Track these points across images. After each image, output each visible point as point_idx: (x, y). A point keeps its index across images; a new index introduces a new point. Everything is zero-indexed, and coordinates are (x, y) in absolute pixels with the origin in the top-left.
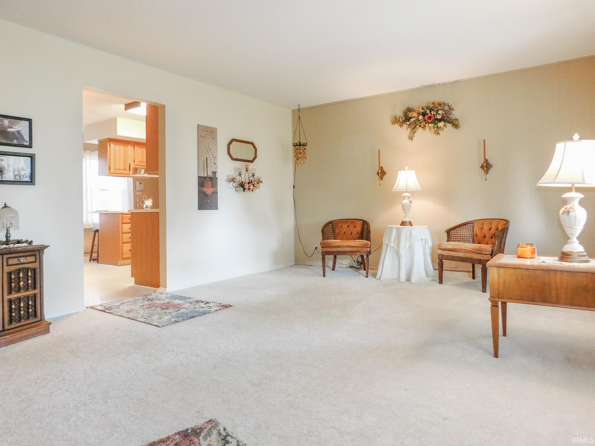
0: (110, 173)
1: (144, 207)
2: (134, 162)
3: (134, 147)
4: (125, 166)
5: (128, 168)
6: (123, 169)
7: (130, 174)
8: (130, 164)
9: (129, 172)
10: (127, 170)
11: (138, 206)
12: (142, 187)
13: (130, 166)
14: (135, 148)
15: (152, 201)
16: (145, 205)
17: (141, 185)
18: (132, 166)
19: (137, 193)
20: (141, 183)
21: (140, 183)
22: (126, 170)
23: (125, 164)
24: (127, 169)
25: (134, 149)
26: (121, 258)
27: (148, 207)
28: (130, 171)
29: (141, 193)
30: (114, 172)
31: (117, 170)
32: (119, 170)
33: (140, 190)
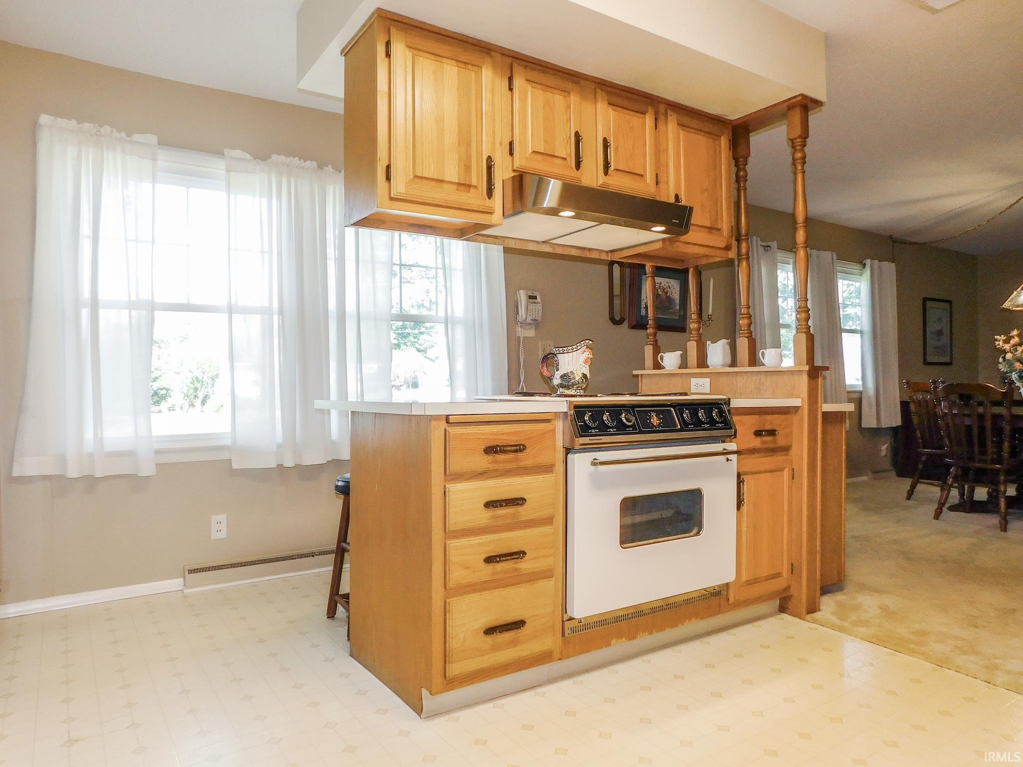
0: (391, 199)
1: (556, 381)
2: (511, 154)
3: (510, 79)
4: (468, 168)
5: (478, 178)
6: (459, 184)
7: (491, 213)
8: (489, 158)
9: (488, 203)
10: (475, 187)
11: (522, 379)
12: (537, 309)
13: (490, 168)
14: (518, 82)
15: (587, 354)
16: (558, 374)
17: (535, 303)
18: (503, 173)
19: (521, 332)
20: (535, 298)
21: (531, 297)
22: (472, 190)
23: (469, 157)
24: (474, 183)
25: (511, 89)
26: (438, 680)
27: (573, 385)
28: (490, 193)
29: (534, 331)
30: (412, 193)
31: (424, 182)
32: (434, 183)
33: (529, 320)
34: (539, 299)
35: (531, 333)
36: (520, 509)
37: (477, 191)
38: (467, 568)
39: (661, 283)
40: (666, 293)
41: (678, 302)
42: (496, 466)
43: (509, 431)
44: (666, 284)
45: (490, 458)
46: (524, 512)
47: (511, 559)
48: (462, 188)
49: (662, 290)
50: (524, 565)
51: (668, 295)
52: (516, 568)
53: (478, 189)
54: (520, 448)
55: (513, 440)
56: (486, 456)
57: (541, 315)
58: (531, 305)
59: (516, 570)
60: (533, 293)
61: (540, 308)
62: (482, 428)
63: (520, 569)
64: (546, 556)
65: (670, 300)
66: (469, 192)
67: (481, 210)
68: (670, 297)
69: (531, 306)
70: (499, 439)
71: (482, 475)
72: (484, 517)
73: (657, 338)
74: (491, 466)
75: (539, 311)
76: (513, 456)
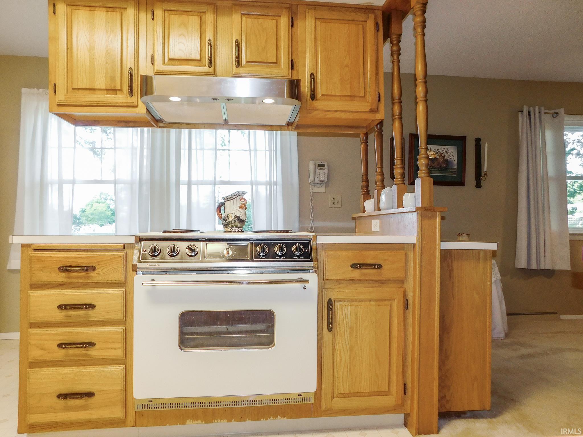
0: (58, 105)
2: (153, 63)
3: (153, 12)
4: (113, 78)
5: (122, 83)
6: (107, 90)
7: (135, 106)
8: (130, 69)
9: (130, 99)
10: (120, 90)
12: (324, 173)
13: (131, 76)
14: (156, 13)
15: (243, 201)
17: (322, 169)
20: (323, 165)
21: (319, 165)
22: (118, 92)
23: (114, 71)
24: (118, 87)
25: (153, 19)
26: (22, 424)
28: (131, 93)
29: (324, 188)
30: (70, 100)
31: (80, 91)
32: (88, 92)
33: (317, 180)
34: (326, 167)
35: (322, 189)
36: (90, 312)
37: (122, 92)
38: (43, 349)
39: (438, 150)
40: (444, 157)
41: (456, 162)
42: (69, 281)
43: (79, 256)
44: (443, 150)
45: (64, 274)
46: (94, 315)
47: (74, 347)
48: (111, 92)
49: (440, 155)
50: (93, 352)
51: (446, 158)
52: (86, 354)
53: (123, 91)
54: (89, 269)
55: (84, 262)
56: (60, 273)
57: (327, 177)
58: (319, 170)
59: (86, 355)
60: (321, 163)
61: (327, 172)
62: (58, 253)
63: (90, 355)
64: (115, 349)
65: (447, 162)
66: (116, 94)
67: (125, 105)
68: (448, 160)
69: (319, 172)
70: (72, 262)
71: (61, 285)
72: (60, 315)
73: (369, 190)
74: (65, 280)
75: (326, 175)
76: (85, 274)
